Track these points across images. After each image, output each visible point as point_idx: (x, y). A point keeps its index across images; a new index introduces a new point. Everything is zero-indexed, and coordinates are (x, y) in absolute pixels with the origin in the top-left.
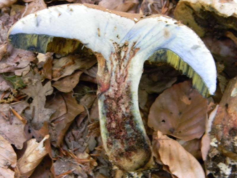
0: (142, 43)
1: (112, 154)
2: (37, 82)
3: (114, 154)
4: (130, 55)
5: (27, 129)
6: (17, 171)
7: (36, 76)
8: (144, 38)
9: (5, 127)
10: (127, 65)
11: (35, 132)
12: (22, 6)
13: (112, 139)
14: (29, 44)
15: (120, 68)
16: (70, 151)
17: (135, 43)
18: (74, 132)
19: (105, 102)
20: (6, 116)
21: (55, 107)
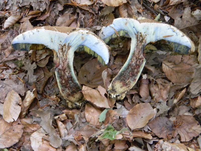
0: (72, 44)
1: (65, 95)
2: (29, 63)
3: (66, 95)
4: (67, 49)
5: (26, 86)
6: (22, 106)
7: (28, 60)
8: (72, 41)
9: (15, 86)
10: (66, 54)
11: (30, 87)
12: (19, 24)
13: (64, 88)
14: (21, 48)
15: (63, 56)
16: (47, 95)
17: (69, 44)
18: (49, 86)
19: (58, 72)
20: (15, 81)
21: (39, 74)
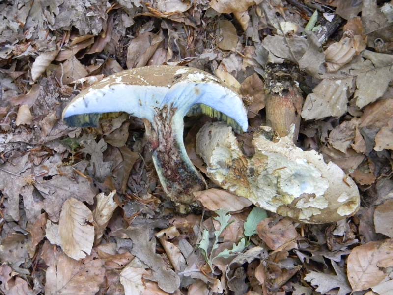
0: (178, 103)
1: (172, 195)
2: (91, 141)
3: (175, 194)
4: (171, 115)
5: (93, 184)
6: (95, 224)
7: (89, 137)
8: (179, 99)
9: (74, 188)
10: (170, 123)
11: (100, 185)
12: (56, 66)
13: (170, 183)
14: (82, 122)
15: (165, 127)
16: (134, 194)
17: (172, 104)
18: (134, 177)
19: (158, 157)
20: (72, 177)
